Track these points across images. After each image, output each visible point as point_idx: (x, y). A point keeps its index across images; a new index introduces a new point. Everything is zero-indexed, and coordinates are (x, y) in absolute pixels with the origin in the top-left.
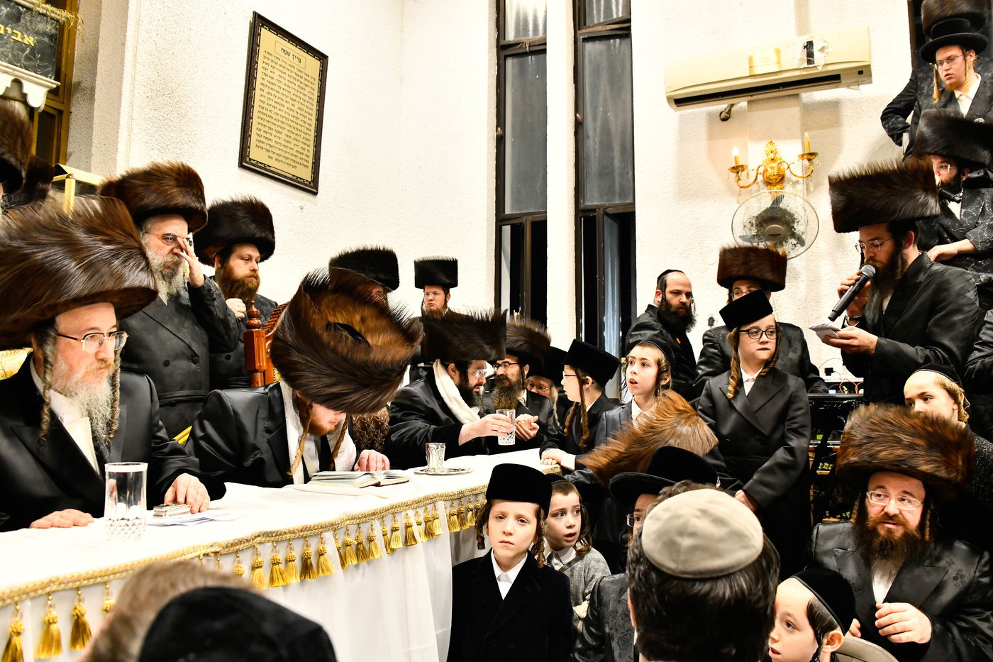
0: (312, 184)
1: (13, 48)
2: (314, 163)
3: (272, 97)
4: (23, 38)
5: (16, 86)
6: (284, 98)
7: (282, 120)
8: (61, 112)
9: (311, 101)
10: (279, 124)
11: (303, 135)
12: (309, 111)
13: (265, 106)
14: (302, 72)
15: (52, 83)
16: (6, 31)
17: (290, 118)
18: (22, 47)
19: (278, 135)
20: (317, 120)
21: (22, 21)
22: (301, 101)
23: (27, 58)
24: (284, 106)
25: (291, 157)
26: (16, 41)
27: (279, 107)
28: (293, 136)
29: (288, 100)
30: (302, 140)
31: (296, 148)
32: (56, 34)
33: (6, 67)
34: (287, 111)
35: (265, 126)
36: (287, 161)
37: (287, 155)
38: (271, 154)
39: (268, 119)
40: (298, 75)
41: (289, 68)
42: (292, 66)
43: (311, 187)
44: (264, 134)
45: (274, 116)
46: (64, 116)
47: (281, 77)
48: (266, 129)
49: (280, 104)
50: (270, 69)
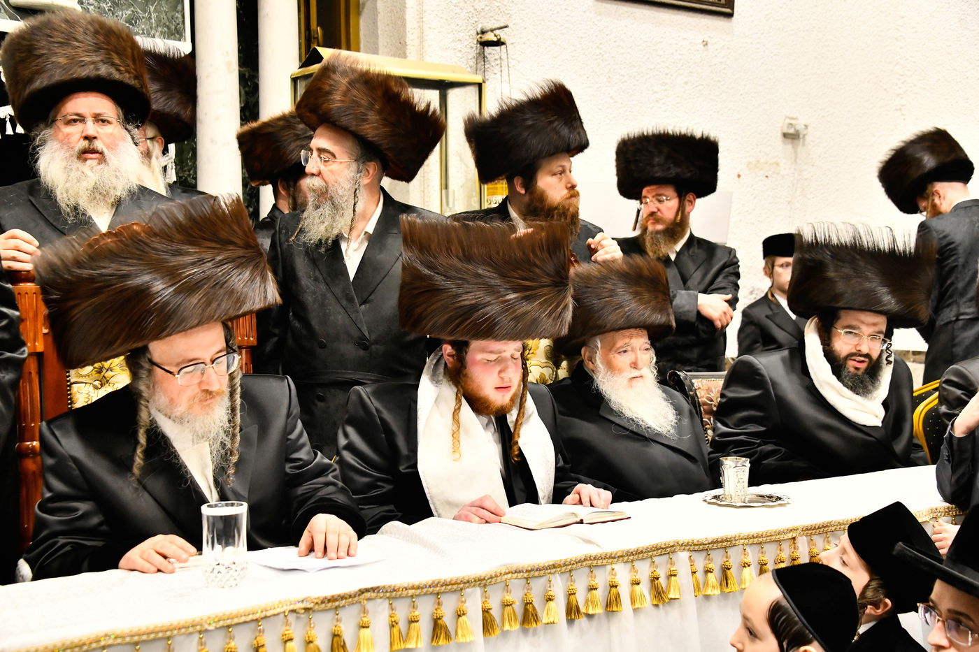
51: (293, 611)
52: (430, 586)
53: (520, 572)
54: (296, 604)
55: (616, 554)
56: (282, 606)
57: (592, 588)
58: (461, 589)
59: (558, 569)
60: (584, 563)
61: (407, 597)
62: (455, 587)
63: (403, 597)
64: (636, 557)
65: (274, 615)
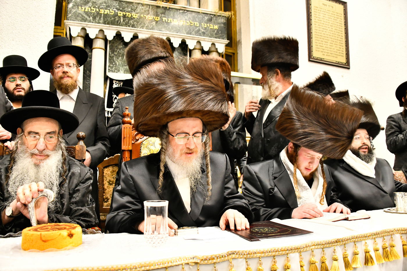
0: (347, 64)
1: (210, 32)
2: (346, 54)
3: (320, 27)
4: (213, 27)
5: (213, 46)
6: (327, 26)
7: (327, 36)
8: (234, 54)
9: (341, 25)
10: (326, 38)
11: (339, 42)
12: (340, 30)
13: (318, 31)
14: (334, 12)
15: (227, 41)
16: (207, 26)
17: (331, 35)
18: (213, 30)
19: (326, 43)
20: (346, 33)
21: (213, 20)
22: (336, 26)
23: (216, 34)
24: (327, 30)
25: (334, 53)
26: (211, 29)
27: (325, 30)
28: (334, 43)
29: (329, 26)
30: (338, 44)
31: (336, 48)
32: (226, 22)
33: (209, 39)
34: (329, 31)
35: (319, 40)
36: (333, 55)
37: (332, 52)
38: (323, 53)
39: (320, 37)
40: (332, 14)
41: (328, 11)
42: (329, 11)
43: (346, 66)
44: (319, 45)
45: (323, 35)
46: (235, 54)
47: (324, 16)
48: (320, 42)
49: (325, 29)
50: (318, 14)
51: (188, 264)
52: (270, 252)
53: (319, 245)
54: (189, 260)
55: (367, 235)
56: (181, 261)
57: (356, 254)
58: (287, 254)
59: (339, 243)
60: (351, 240)
61: (256, 258)
62: (284, 252)
63: (254, 258)
64: (376, 236)
65: (176, 265)
